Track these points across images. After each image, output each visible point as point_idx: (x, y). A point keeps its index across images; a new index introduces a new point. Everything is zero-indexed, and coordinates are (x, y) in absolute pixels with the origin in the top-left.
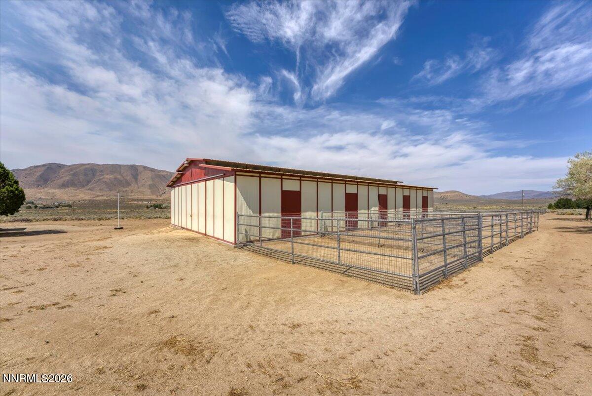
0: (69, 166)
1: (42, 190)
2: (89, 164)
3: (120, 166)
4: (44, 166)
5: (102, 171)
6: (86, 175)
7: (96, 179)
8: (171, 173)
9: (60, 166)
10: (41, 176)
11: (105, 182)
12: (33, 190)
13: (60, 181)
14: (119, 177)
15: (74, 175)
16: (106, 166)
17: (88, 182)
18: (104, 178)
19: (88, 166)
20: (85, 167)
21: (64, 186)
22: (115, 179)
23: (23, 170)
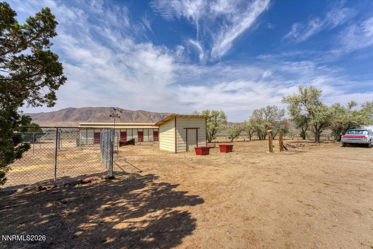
0: (79, 109)
1: (65, 123)
2: (88, 107)
3: (104, 108)
4: (66, 109)
5: (95, 111)
6: (87, 113)
7: (92, 116)
8: (132, 111)
9: (74, 109)
10: (65, 115)
11: (97, 117)
12: (61, 122)
13: (74, 118)
14: (104, 114)
15: (81, 114)
16: (97, 108)
17: (88, 118)
18: (96, 115)
19: (88, 109)
20: (86, 109)
21: (76, 120)
22: (102, 115)
23: (56, 112)
